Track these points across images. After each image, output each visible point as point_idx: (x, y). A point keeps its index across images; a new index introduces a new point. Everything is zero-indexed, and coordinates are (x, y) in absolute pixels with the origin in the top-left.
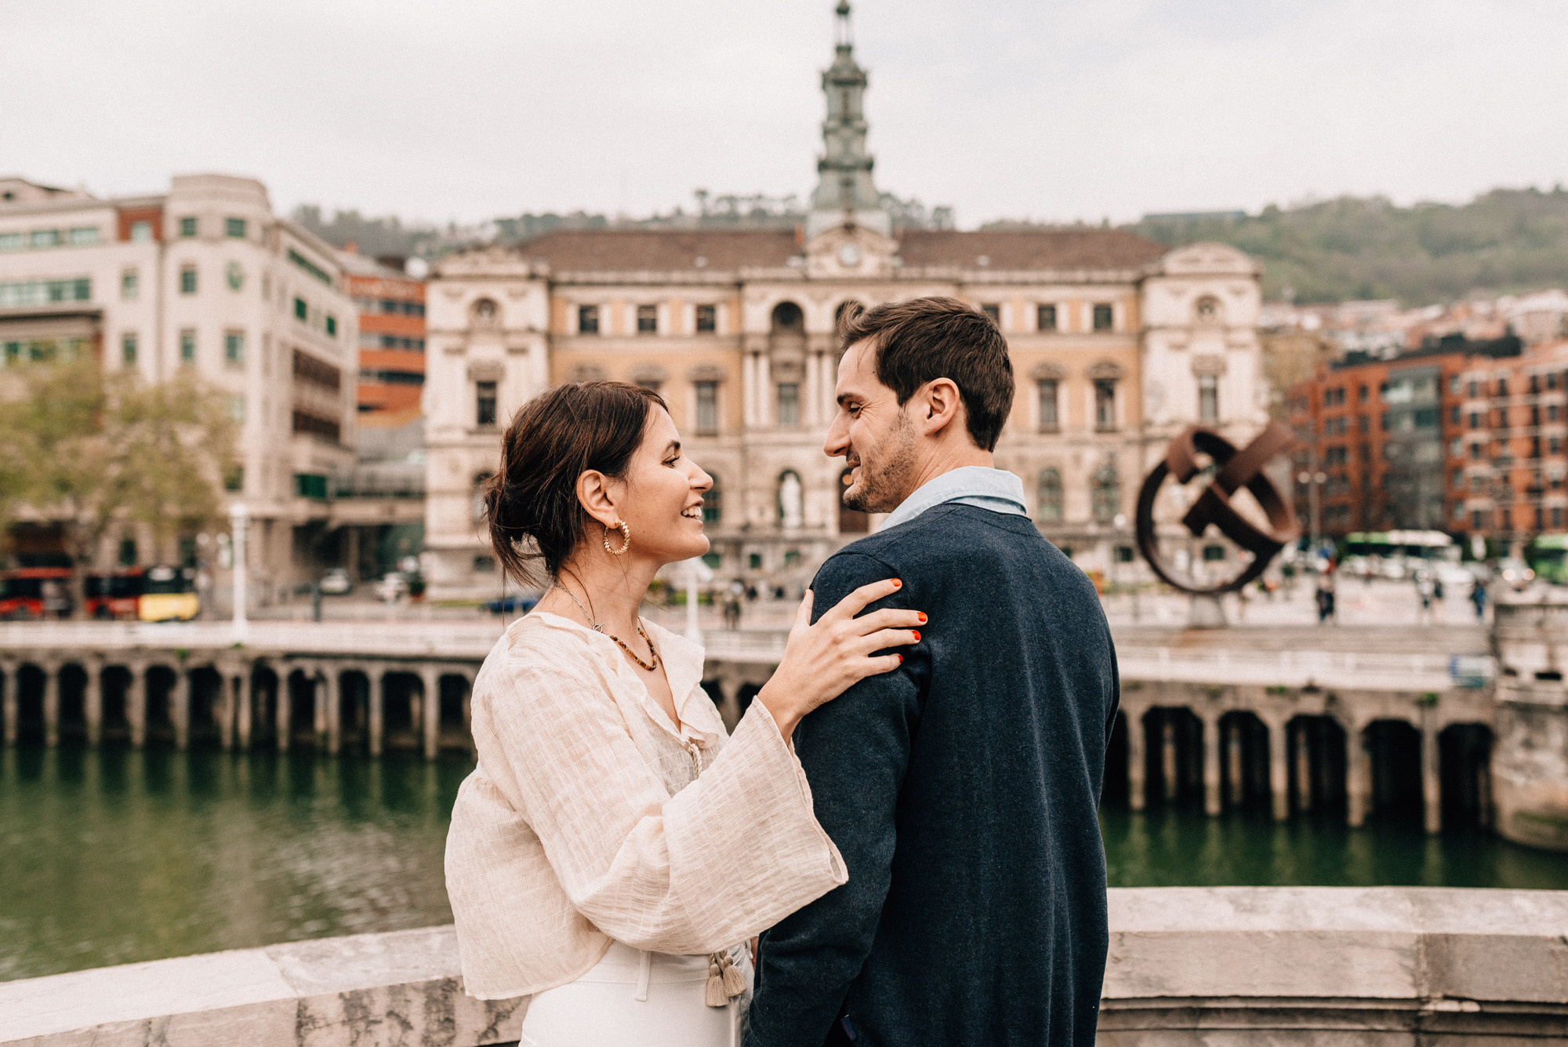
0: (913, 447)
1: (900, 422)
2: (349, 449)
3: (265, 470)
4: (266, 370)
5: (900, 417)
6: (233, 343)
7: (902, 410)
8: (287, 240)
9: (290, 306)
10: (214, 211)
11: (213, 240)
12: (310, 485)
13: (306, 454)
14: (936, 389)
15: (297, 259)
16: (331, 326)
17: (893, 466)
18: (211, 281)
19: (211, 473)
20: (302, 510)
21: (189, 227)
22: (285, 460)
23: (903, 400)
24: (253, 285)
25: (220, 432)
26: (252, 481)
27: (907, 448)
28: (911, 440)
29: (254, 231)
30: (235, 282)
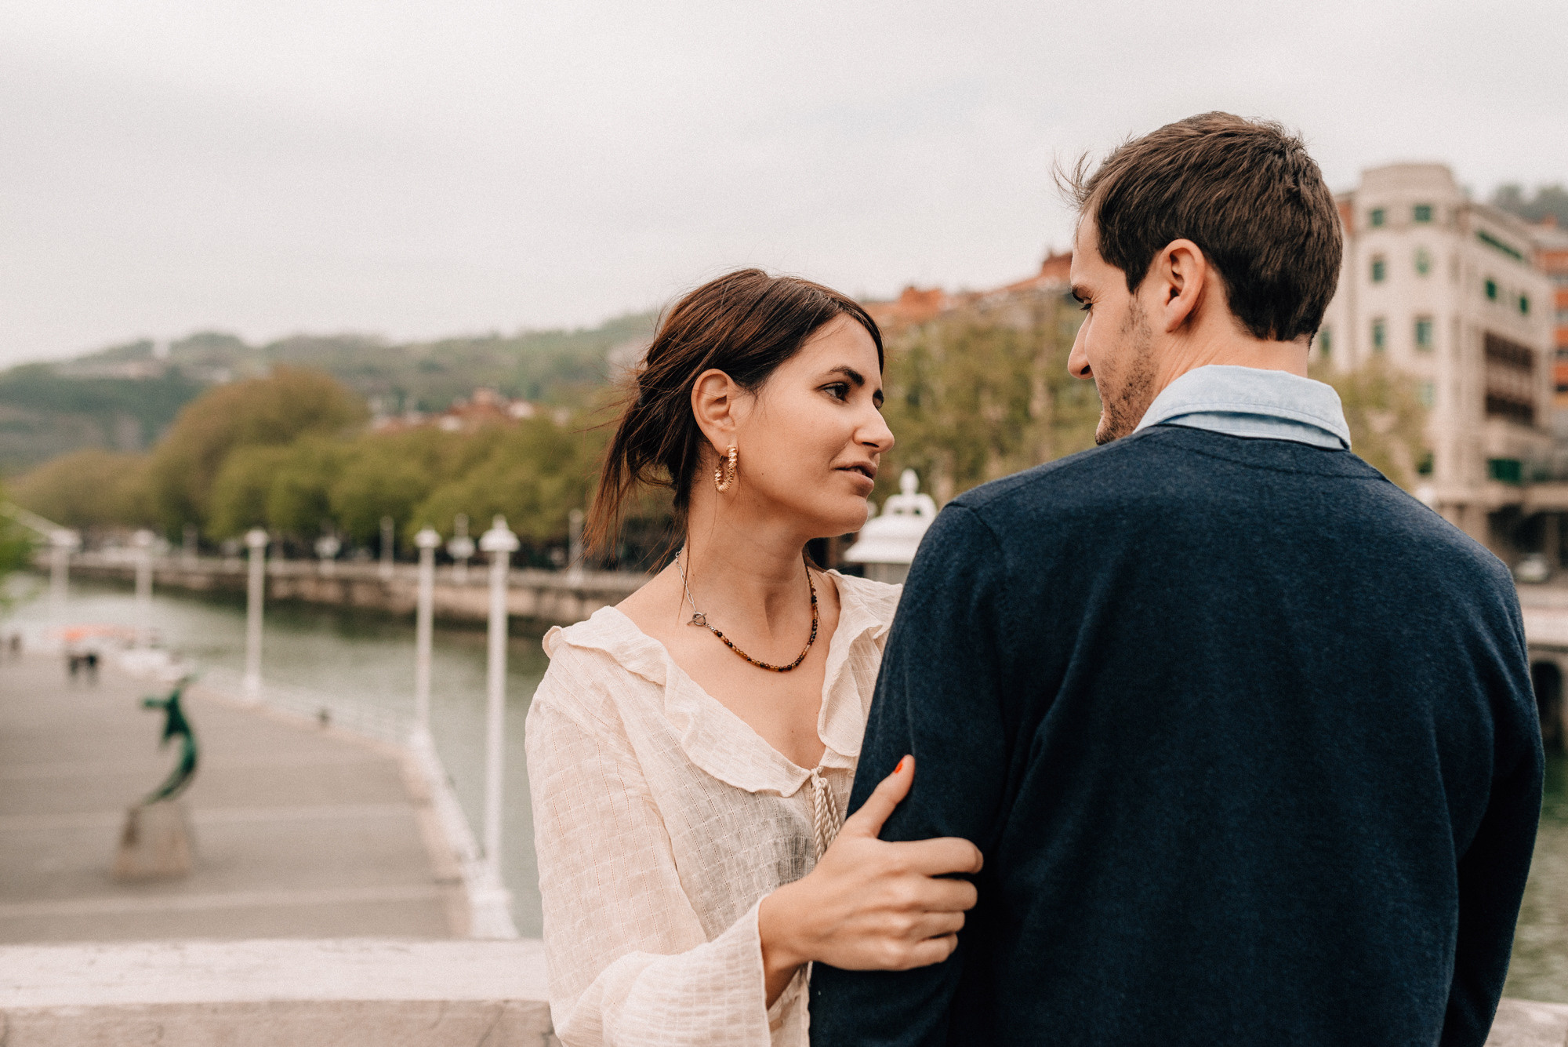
0: (1150, 352)
1: (1133, 318)
2: (1545, 432)
3: (1457, 455)
4: (1456, 353)
5: (1132, 310)
6: (1422, 329)
7: (1134, 299)
8: (1475, 221)
9: (1479, 289)
10: (1400, 199)
11: (1401, 228)
12: (1503, 470)
13: (1499, 438)
14: (1174, 258)
15: (1486, 239)
16: (1524, 305)
17: (1131, 385)
18: (1399, 268)
19: (1402, 459)
20: (1496, 494)
21: (1377, 217)
22: (1478, 445)
23: (1134, 283)
24: (1441, 271)
25: (1409, 419)
26: (1444, 465)
27: (1143, 355)
28: (1147, 342)
29: (1441, 215)
30: (1423, 267)
